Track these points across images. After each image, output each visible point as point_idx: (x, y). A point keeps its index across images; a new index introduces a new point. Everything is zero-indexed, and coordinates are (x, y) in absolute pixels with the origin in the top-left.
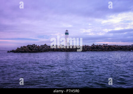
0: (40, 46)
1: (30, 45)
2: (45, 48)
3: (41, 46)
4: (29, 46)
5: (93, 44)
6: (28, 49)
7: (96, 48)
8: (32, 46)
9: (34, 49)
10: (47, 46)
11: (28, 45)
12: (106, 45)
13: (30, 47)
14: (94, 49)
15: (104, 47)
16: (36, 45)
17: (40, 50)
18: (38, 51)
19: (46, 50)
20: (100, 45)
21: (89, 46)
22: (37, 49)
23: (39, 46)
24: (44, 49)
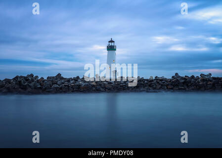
0: (45, 78)
1: (21, 77)
2: (59, 83)
3: (48, 78)
4: (19, 80)
5: (176, 74)
6: (17, 86)
7: (183, 83)
8: (26, 79)
9: (30, 87)
10: (62, 78)
11: (17, 77)
12: (207, 76)
13: (20, 82)
14: (177, 85)
15: (203, 80)
16: (37, 77)
17: (45, 89)
18: (41, 91)
19: (61, 88)
20: (193, 77)
21: (166, 80)
22: (39, 86)
23: (42, 78)
24: (56, 86)
